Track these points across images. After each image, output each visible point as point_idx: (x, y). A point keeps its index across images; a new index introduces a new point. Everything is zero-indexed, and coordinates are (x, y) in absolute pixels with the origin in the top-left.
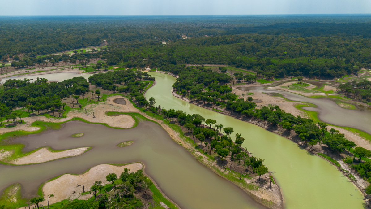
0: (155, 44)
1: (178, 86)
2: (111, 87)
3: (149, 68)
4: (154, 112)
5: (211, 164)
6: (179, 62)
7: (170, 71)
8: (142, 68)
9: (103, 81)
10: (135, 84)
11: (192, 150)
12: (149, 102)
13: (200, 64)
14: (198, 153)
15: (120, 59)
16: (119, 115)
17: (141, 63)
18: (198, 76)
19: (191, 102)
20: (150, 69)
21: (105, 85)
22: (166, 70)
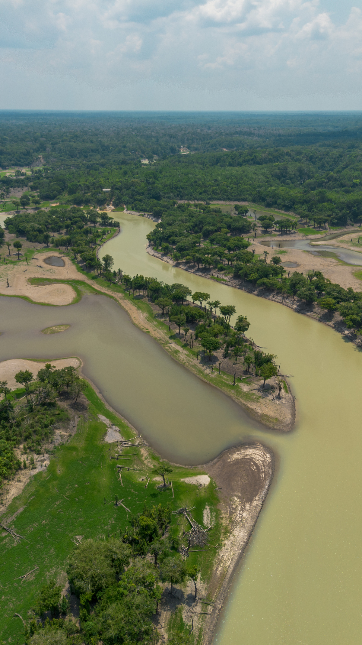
0: (128, 163)
1: (157, 238)
2: (41, 237)
3: (113, 205)
4: (110, 280)
5: (191, 362)
6: (167, 195)
7: (148, 212)
8: (100, 205)
9: (28, 226)
10: (84, 232)
11: (163, 341)
12: (103, 262)
13: (204, 200)
14: (174, 346)
15: (63, 189)
16: (50, 284)
17: (97, 196)
18: (194, 219)
19: (177, 265)
20: (113, 208)
21: (31, 233)
22: (142, 210)
